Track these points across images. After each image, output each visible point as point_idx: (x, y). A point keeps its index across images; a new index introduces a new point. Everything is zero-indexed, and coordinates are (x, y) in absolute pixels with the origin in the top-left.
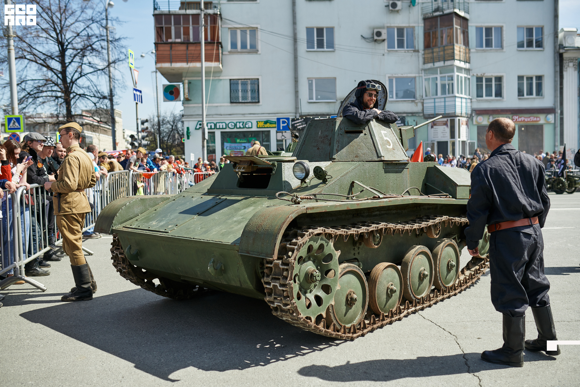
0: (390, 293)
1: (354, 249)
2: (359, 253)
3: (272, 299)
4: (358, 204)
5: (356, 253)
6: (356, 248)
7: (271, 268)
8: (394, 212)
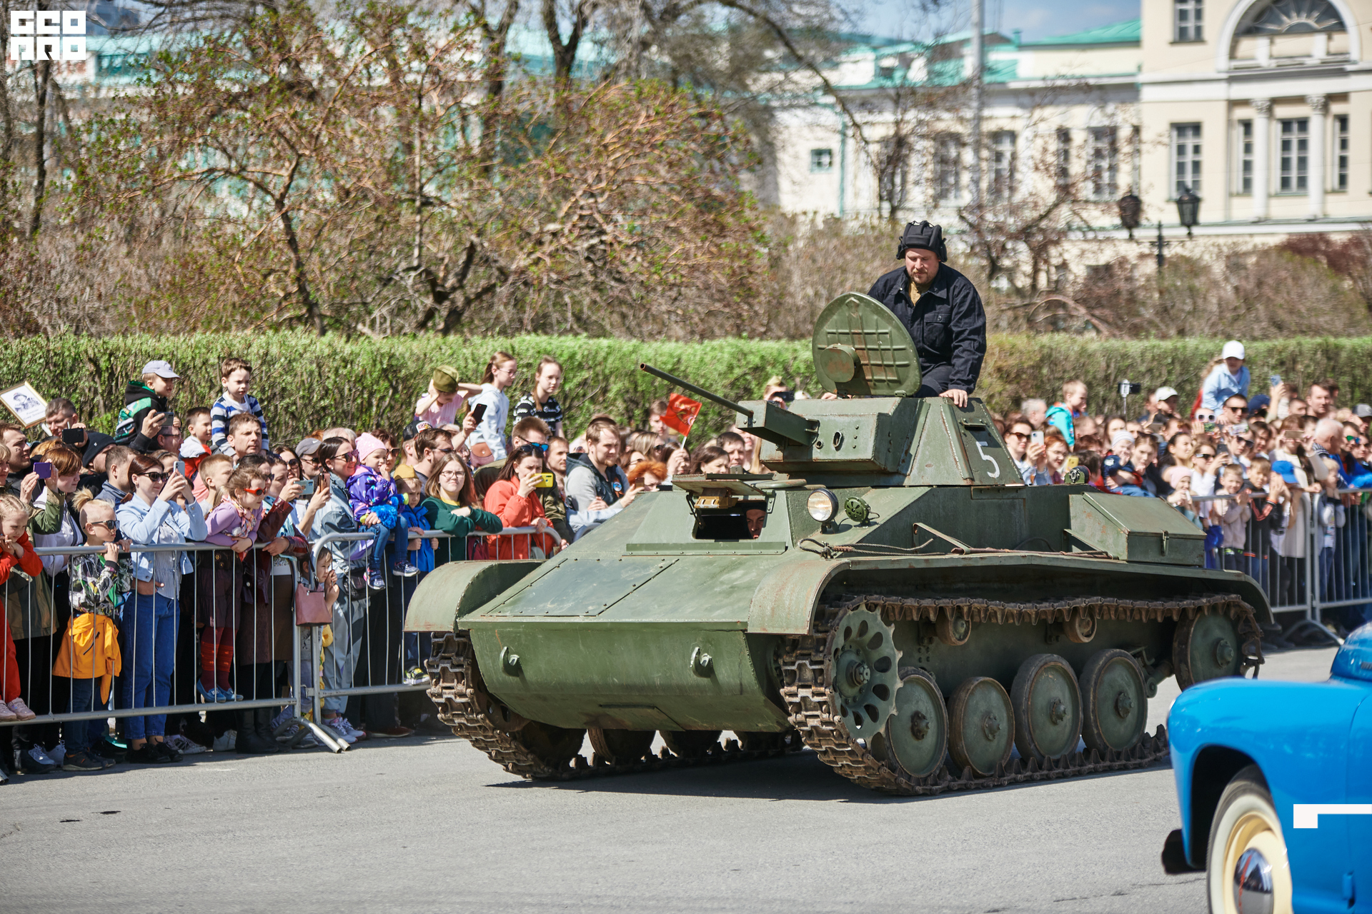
0: (990, 732)
1: (919, 650)
2: (928, 659)
3: (800, 717)
4: (927, 561)
5: (924, 658)
6: (923, 649)
7: (794, 672)
8: (996, 586)
